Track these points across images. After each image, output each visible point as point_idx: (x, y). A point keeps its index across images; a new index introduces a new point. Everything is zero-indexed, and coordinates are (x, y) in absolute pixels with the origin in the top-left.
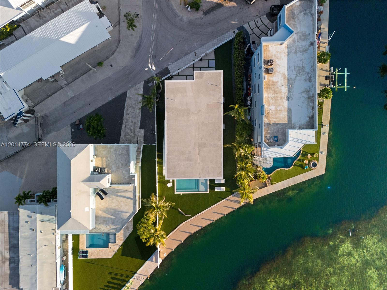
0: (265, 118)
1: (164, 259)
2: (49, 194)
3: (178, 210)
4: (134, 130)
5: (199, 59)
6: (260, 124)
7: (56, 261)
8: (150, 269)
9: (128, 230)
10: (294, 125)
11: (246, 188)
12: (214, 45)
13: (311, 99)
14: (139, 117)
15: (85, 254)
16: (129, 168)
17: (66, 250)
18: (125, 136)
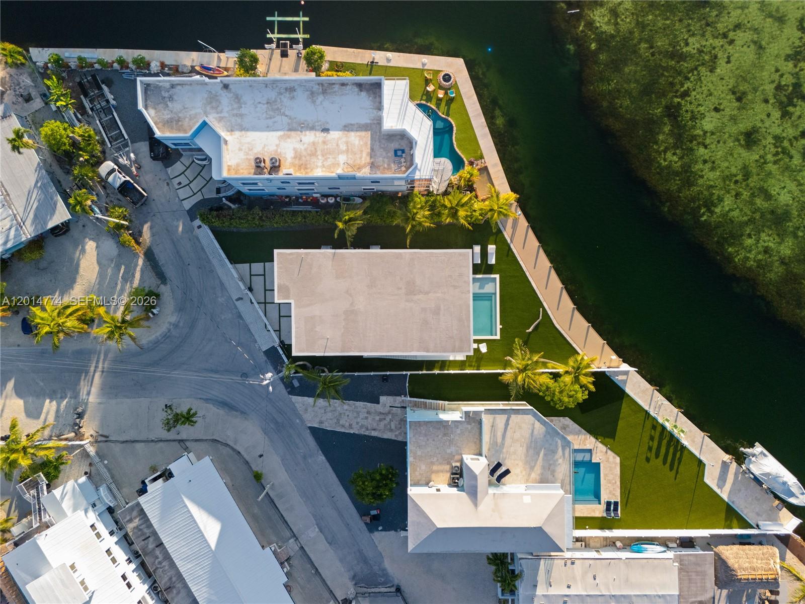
0: (361, 172)
1: (621, 359)
2: (499, 571)
3: (530, 333)
4: (381, 413)
5: (249, 293)
6: (372, 182)
7: (624, 558)
8: (639, 386)
9: (568, 426)
10: (373, 120)
11: (488, 208)
12: (223, 265)
13: (326, 89)
14: (357, 405)
15: (612, 506)
16: (453, 421)
17: (605, 543)
18: (391, 430)
